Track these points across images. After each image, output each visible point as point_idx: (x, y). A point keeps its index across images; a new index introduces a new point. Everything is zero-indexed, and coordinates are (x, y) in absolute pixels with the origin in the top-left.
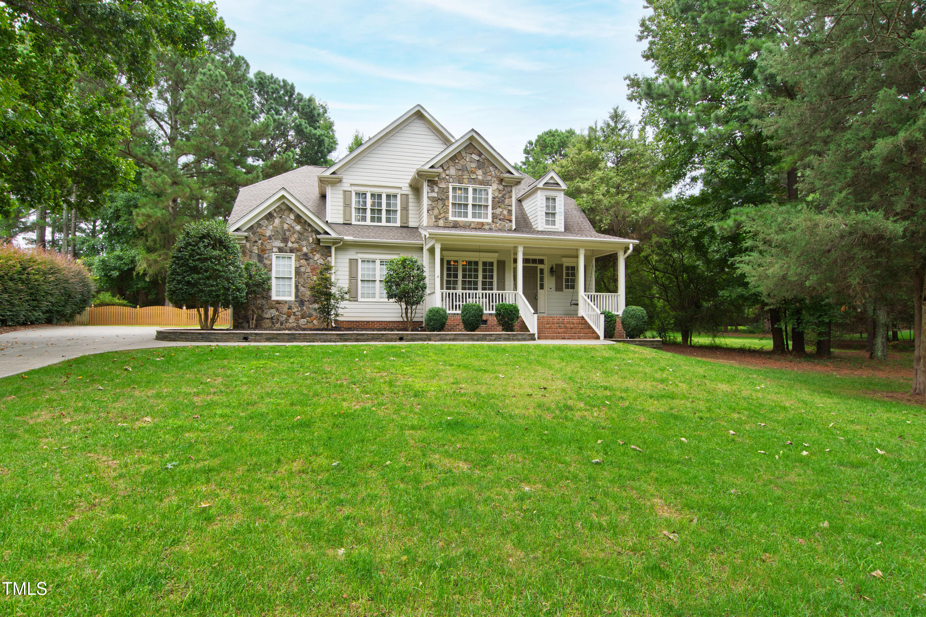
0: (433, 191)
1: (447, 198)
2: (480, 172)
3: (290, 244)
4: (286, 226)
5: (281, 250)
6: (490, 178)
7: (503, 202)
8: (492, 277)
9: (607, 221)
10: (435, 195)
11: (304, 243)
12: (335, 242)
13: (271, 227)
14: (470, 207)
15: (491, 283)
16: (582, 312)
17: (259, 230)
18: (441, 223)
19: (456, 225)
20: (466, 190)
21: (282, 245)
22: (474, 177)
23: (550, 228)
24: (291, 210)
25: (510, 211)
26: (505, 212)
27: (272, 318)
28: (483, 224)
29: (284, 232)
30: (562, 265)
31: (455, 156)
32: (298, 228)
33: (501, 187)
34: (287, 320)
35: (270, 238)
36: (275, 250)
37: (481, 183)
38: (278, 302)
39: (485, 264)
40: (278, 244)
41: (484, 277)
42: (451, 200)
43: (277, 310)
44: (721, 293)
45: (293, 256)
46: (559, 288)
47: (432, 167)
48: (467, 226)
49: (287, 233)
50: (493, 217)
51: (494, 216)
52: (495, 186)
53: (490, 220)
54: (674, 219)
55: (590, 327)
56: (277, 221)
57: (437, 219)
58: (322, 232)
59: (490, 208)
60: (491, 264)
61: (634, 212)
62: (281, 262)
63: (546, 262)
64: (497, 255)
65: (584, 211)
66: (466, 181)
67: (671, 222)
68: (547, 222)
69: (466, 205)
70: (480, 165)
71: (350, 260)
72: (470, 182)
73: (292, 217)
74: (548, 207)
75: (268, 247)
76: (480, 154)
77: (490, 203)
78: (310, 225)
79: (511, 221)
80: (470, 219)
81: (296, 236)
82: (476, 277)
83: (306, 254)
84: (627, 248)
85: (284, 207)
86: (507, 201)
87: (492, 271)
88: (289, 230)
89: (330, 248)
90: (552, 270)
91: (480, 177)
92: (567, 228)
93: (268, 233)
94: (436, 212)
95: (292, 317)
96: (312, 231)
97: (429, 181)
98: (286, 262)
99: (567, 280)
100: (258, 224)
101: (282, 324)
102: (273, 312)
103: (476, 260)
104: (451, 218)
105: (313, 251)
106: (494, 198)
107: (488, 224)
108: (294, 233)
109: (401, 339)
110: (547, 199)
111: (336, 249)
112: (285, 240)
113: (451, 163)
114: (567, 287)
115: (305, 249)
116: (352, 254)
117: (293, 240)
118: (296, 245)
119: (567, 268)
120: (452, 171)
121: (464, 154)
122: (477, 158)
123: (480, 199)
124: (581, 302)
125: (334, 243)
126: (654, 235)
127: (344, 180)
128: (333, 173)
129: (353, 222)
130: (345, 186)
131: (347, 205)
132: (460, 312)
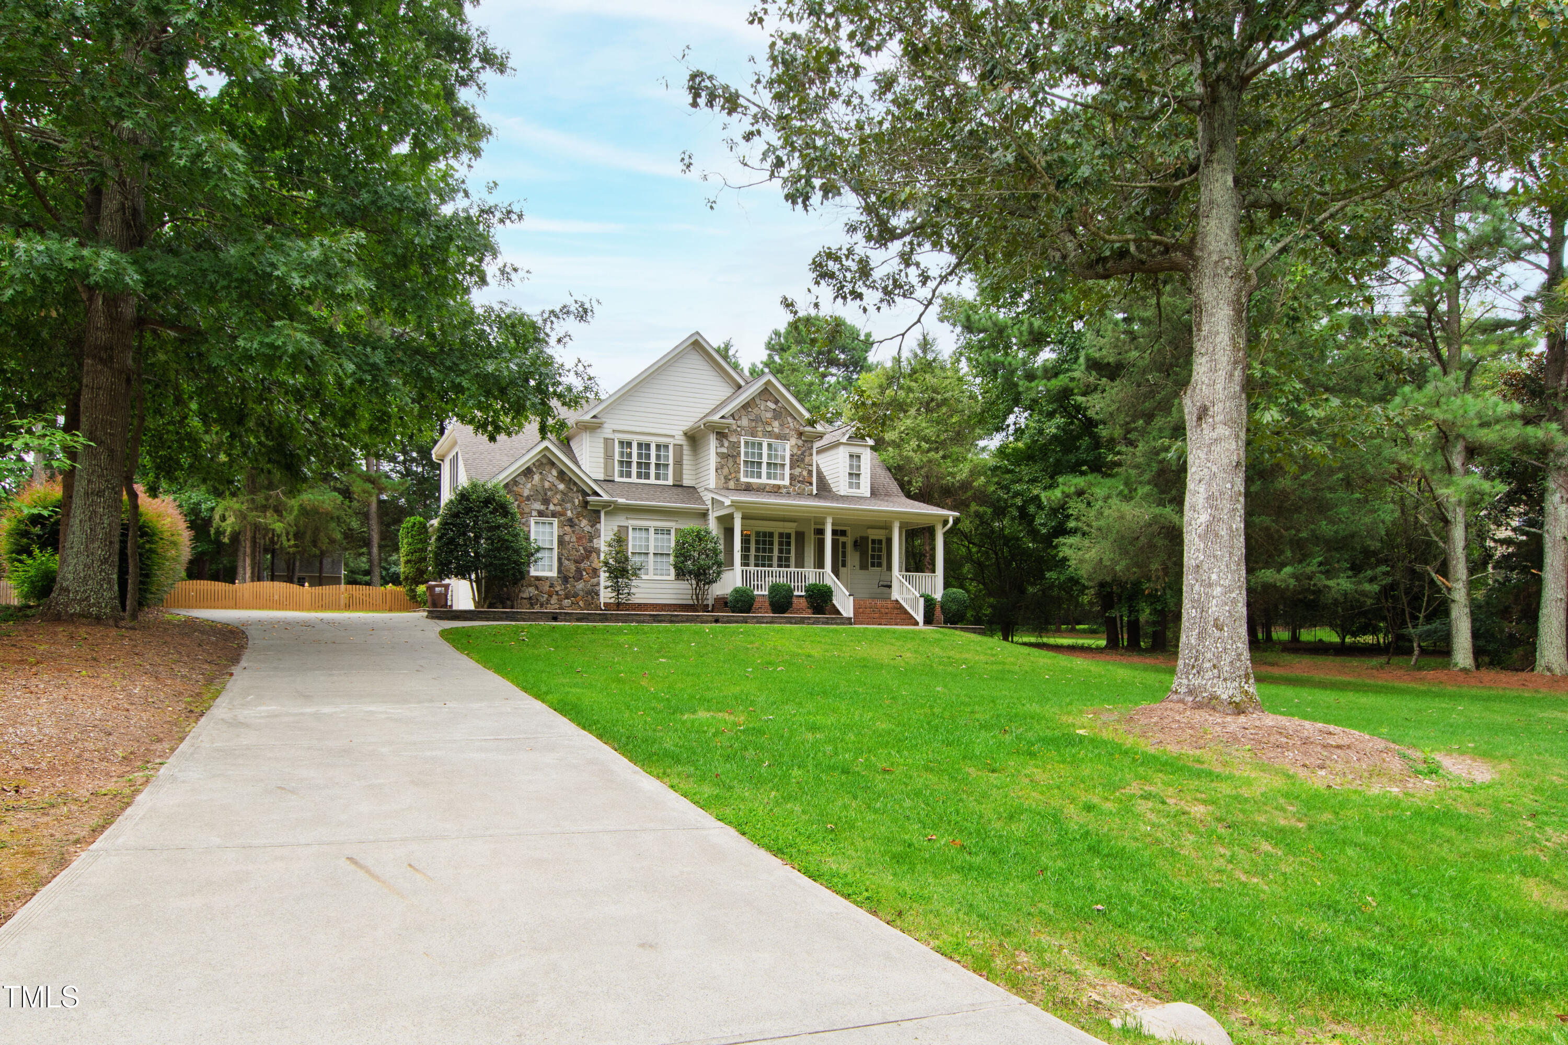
0: (722, 446)
1: (739, 454)
2: (776, 424)
3: (552, 507)
4: (547, 485)
5: (541, 514)
6: (787, 431)
7: (803, 460)
8: (789, 552)
9: (917, 483)
10: (724, 450)
11: (569, 505)
12: (607, 504)
13: (529, 486)
14: (764, 466)
15: (788, 559)
16: (896, 595)
17: (515, 488)
18: (732, 484)
19: (748, 488)
20: (760, 444)
21: (542, 508)
22: (769, 429)
23: (854, 492)
24: (553, 464)
25: (810, 473)
26: (805, 473)
27: (530, 598)
28: (779, 487)
29: (545, 491)
30: (867, 538)
31: (748, 403)
32: (561, 487)
33: (800, 443)
34: (548, 602)
35: (528, 498)
36: (534, 513)
37: (778, 437)
38: (538, 579)
39: (781, 535)
40: (538, 506)
41: (781, 551)
42: (743, 458)
43: (537, 588)
44: (1048, 575)
45: (555, 521)
46: (863, 566)
47: (723, 417)
48: (761, 489)
49: (549, 493)
50: (791, 479)
51: (792, 478)
52: (793, 441)
53: (787, 482)
54: (997, 483)
55: (906, 612)
56: (537, 477)
57: (727, 479)
58: (589, 492)
59: (787, 467)
60: (788, 536)
61: (950, 474)
62: (541, 528)
63: (849, 533)
64: (795, 525)
65: (889, 469)
66: (760, 434)
67: (993, 488)
68: (851, 485)
69: (760, 464)
70: (777, 415)
71: (620, 526)
72: (764, 436)
73: (555, 473)
74: (851, 466)
75: (527, 510)
76: (776, 402)
77: (787, 462)
78: (575, 484)
79: (811, 484)
80: (764, 480)
81: (559, 497)
82: (771, 551)
83: (570, 520)
84: (945, 522)
85: (544, 461)
86: (807, 459)
87: (789, 544)
88: (550, 489)
89: (598, 512)
90: (856, 544)
91: (776, 430)
92: (874, 493)
93: (526, 493)
94: (726, 471)
95: (555, 597)
96: (578, 491)
97: (718, 433)
98: (547, 529)
99: (873, 557)
100: (515, 482)
101: (542, 605)
102: (532, 591)
103: (771, 530)
104: (743, 479)
105: (579, 515)
106: (792, 455)
107: (785, 487)
108: (556, 493)
110: (851, 456)
111: (606, 513)
112: (546, 502)
113: (744, 412)
114: (873, 565)
115: (569, 513)
116: (621, 521)
117: (556, 501)
118: (558, 508)
119: (873, 541)
120: (745, 422)
121: (758, 401)
122: (773, 406)
123: (776, 456)
124: (895, 585)
125: (604, 507)
126: (973, 504)
127: (606, 425)
128: (594, 417)
129: (617, 479)
130: (607, 432)
131: (608, 456)
132: (767, 593)
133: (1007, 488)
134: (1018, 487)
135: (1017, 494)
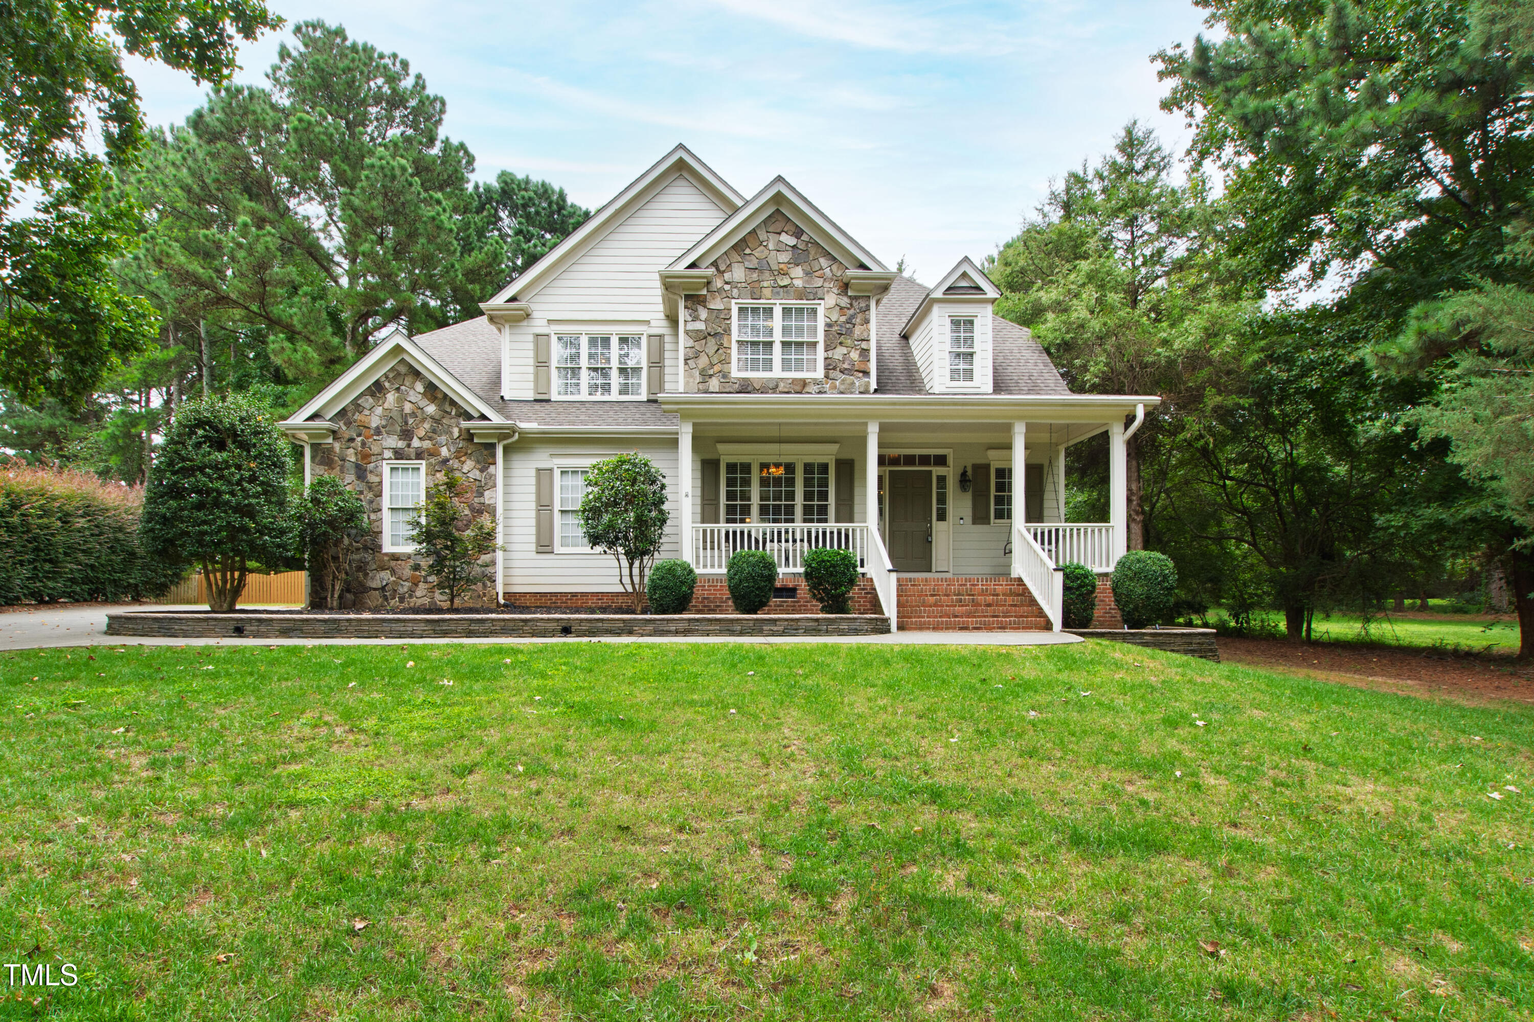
0: (696, 319)
1: (728, 331)
2: (798, 272)
3: (416, 443)
4: (408, 408)
5: (399, 454)
6: (819, 282)
7: (850, 332)
8: (824, 496)
10: (700, 326)
11: (443, 439)
12: (504, 433)
13: (379, 411)
14: (777, 348)
15: (823, 510)
17: (357, 416)
18: (714, 384)
19: (745, 387)
20: (769, 311)
21: (401, 444)
22: (785, 281)
23: (962, 385)
24: (417, 374)
25: (865, 352)
26: (855, 355)
27: (383, 588)
28: (804, 383)
29: (405, 418)
30: (987, 467)
31: (743, 240)
32: (431, 409)
33: (844, 301)
34: (411, 592)
35: (378, 431)
36: (388, 454)
37: (802, 294)
38: (395, 557)
39: (808, 468)
40: (393, 442)
41: (808, 496)
42: (735, 336)
43: (393, 572)
45: (423, 465)
46: (980, 517)
47: (693, 265)
48: (773, 387)
49: (411, 421)
50: (827, 368)
51: (830, 366)
52: (831, 299)
53: (820, 373)
55: (1033, 602)
56: (391, 397)
57: (705, 376)
58: (476, 415)
59: (821, 347)
60: (824, 468)
62: (400, 477)
63: (950, 461)
64: (834, 448)
65: (1047, 351)
66: (767, 292)
68: (955, 374)
69: (769, 345)
70: (799, 256)
71: (539, 470)
72: (775, 295)
73: (420, 387)
74: (957, 341)
75: (375, 449)
76: (798, 233)
77: (820, 337)
78: (453, 403)
79: (866, 373)
80: (777, 372)
81: (427, 426)
82: (791, 496)
83: (445, 461)
84: (1130, 419)
85: (403, 369)
86: (858, 331)
87: (824, 483)
88: (413, 415)
89: (492, 446)
90: (964, 481)
91: (798, 283)
93: (375, 422)
94: (703, 361)
95: (421, 585)
96: (459, 415)
97: (688, 297)
98: (410, 477)
99: (998, 500)
100: (356, 405)
101: (402, 600)
102: (385, 577)
103: (790, 459)
104: (735, 373)
105: (459, 454)
106: (829, 325)
107: (816, 382)
108: (424, 420)
109: (566, 631)
110: (956, 323)
111: (506, 449)
112: (407, 435)
113: (736, 257)
114: (998, 515)
115: (444, 452)
116: (542, 459)
117: (422, 433)
118: (427, 444)
119: (1001, 473)
120: (738, 273)
121: (762, 235)
122: (792, 241)
123: (800, 330)
124: (1017, 548)
125: (503, 437)
126: (1210, 391)
127: (535, 315)
128: (513, 299)
129: (554, 397)
130: (539, 325)
131: (542, 364)
132: (724, 570)
133: (1288, 360)
134: (1310, 355)
135: (1307, 369)
